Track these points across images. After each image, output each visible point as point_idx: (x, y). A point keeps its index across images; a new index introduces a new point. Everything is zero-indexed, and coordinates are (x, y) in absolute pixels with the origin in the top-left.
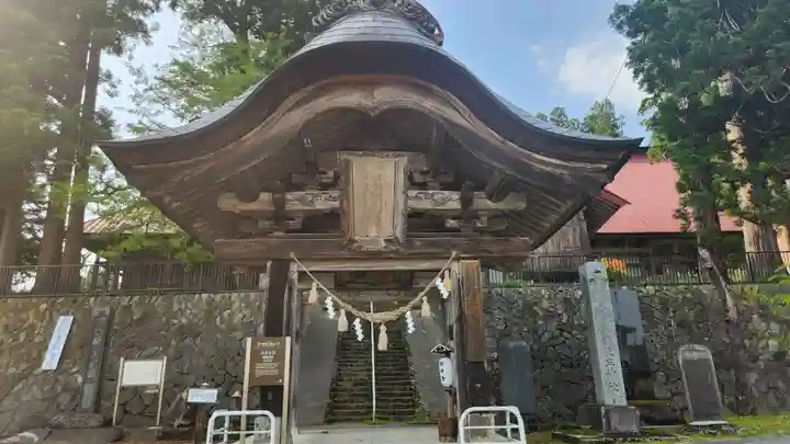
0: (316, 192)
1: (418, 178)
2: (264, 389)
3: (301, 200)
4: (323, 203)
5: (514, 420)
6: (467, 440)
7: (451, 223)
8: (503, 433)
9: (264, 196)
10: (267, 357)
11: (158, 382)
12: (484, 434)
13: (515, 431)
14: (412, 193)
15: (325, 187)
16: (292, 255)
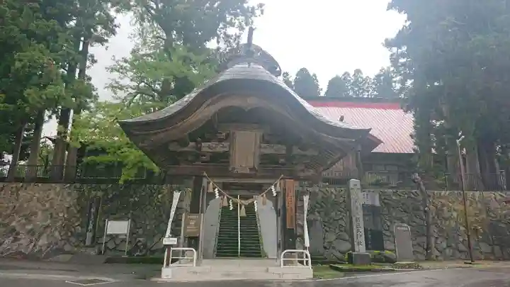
0: (217, 143)
1: (266, 138)
2: (190, 238)
3: (209, 147)
4: (220, 148)
5: (307, 257)
6: (284, 265)
7: (282, 160)
8: (301, 262)
9: (192, 144)
10: (192, 223)
11: (126, 232)
12: (291, 262)
13: (307, 261)
14: (263, 145)
15: (221, 141)
16: (205, 174)
